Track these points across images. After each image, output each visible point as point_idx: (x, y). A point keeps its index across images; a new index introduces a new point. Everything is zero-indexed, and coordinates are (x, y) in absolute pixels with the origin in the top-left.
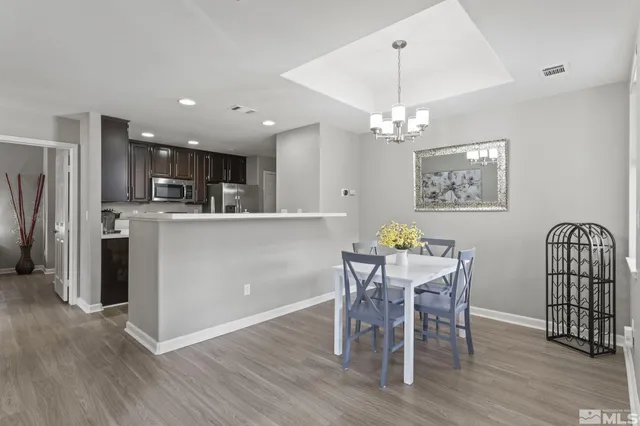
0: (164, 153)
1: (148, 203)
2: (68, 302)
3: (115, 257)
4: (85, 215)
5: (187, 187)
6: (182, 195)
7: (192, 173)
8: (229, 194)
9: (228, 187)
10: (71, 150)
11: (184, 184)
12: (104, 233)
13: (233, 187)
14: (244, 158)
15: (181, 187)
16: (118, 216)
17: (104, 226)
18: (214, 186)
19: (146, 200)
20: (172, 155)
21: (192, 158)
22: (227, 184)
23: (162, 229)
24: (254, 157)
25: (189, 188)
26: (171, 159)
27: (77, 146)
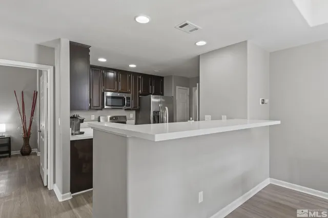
0: (111, 74)
1: (101, 109)
2: (47, 186)
3: (81, 155)
4: (59, 122)
5: (127, 98)
6: (124, 104)
7: (130, 88)
8: (155, 103)
9: (155, 98)
10: (49, 71)
11: (125, 96)
12: (72, 134)
13: (158, 98)
14: (162, 78)
15: (123, 98)
16: (82, 121)
17: (72, 129)
18: (144, 98)
19: (100, 108)
20: (117, 76)
21: (130, 78)
22: (154, 96)
23: (131, 143)
24: (170, 77)
25: (128, 98)
26: (116, 79)
27: (52, 68)
